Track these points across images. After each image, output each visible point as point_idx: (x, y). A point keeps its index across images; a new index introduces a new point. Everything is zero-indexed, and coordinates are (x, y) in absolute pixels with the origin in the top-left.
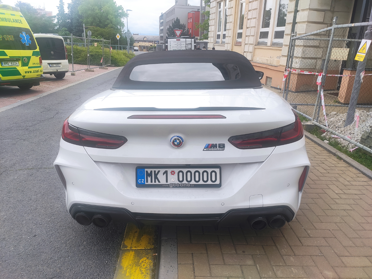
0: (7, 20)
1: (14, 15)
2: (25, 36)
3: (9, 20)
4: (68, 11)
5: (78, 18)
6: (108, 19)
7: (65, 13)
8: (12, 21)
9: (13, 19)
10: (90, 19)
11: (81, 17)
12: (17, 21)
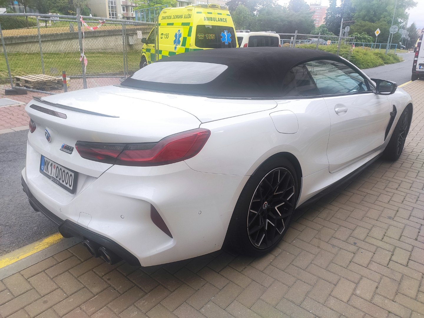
0: (213, 19)
1: (221, 14)
2: (226, 35)
3: (214, 20)
4: (341, 4)
5: (349, 11)
6: (386, 11)
7: (337, 7)
8: (217, 20)
9: (219, 18)
10: (363, 13)
11: (353, 10)
12: (221, 20)
